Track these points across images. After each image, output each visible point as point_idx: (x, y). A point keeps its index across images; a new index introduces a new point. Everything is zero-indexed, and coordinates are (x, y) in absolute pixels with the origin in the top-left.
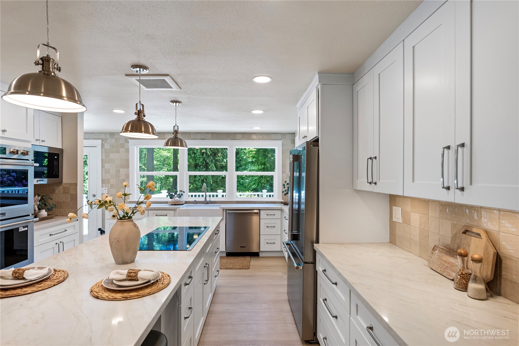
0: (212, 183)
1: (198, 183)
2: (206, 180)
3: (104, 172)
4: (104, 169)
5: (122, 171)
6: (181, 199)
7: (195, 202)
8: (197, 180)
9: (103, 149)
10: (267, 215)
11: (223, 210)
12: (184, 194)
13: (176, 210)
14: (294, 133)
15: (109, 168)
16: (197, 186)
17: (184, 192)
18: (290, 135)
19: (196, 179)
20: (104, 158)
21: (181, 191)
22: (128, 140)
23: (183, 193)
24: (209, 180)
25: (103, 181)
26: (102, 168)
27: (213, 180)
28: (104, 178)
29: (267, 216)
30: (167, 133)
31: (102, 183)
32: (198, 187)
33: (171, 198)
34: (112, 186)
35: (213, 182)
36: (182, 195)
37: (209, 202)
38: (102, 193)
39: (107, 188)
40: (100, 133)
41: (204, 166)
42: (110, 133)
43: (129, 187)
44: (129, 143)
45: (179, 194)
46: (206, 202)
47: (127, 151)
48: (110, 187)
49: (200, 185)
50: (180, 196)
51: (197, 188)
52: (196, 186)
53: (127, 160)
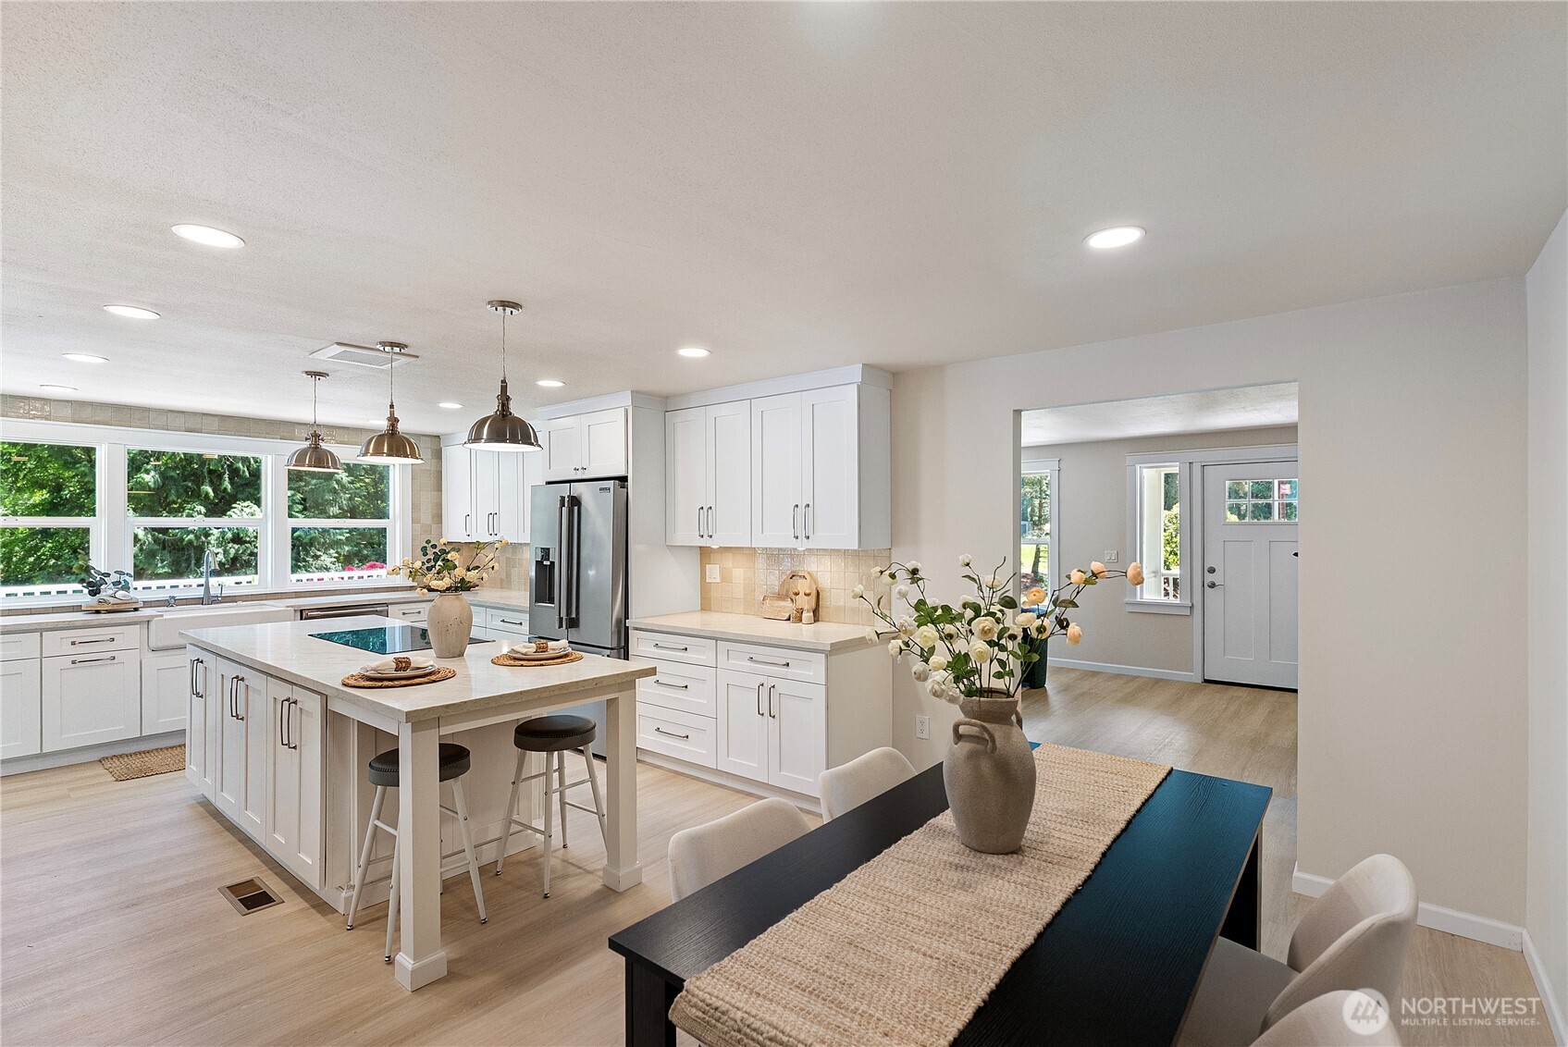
7: (172, 602)
10: (404, 614)
11: (295, 611)
13: (149, 622)
17: (130, 575)
18: (429, 439)
21: (120, 573)
29: (403, 616)
33: (93, 593)
36: (126, 583)
37: (218, 599)
46: (209, 600)
50: (124, 587)
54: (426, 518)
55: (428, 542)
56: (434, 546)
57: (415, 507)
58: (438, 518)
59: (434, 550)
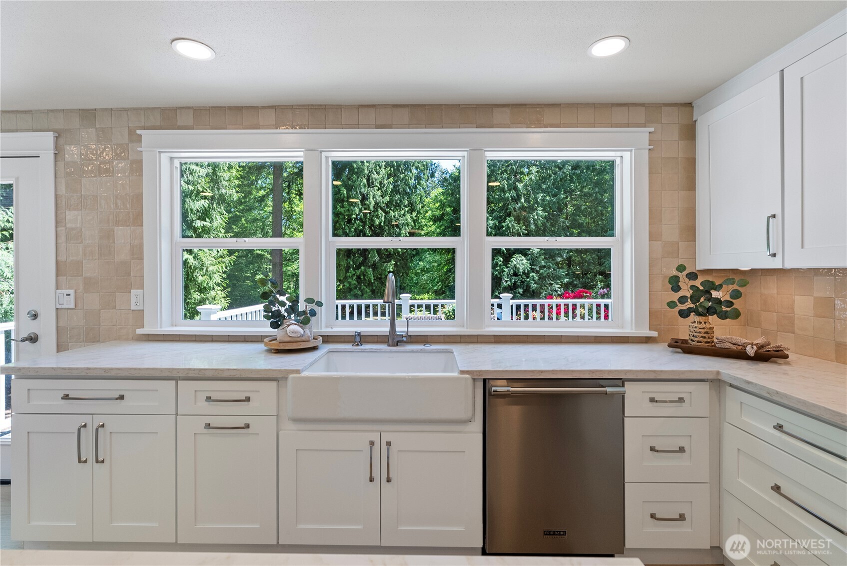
0: (373, 281)
1: (351, 281)
2: (364, 276)
3: (62, 239)
4: (61, 229)
5: (122, 234)
6: (308, 331)
7: (358, 339)
8: (349, 276)
9: (61, 164)
10: (652, 400)
11: (474, 380)
12: (322, 312)
13: (286, 379)
14: (690, 105)
15: (79, 225)
16: (350, 285)
17: (320, 304)
18: (675, 109)
19: (348, 274)
20: (63, 190)
21: (309, 301)
22: (139, 132)
23: (316, 308)
24: (369, 276)
25: (60, 269)
26: (56, 227)
27: (374, 277)
28: (62, 258)
29: (651, 404)
30: (264, 107)
31: (57, 275)
32: (352, 286)
33: (275, 325)
34: (90, 284)
35: (374, 279)
36: (313, 313)
37: (405, 339)
38: (59, 306)
39: (72, 292)
40: (52, 111)
41: (361, 254)
42: (83, 110)
43: (142, 288)
44: (141, 141)
45: (304, 312)
46: (394, 340)
47: (137, 167)
48: (81, 287)
49: (355, 284)
50: (305, 319)
51: (349, 288)
52: (348, 285)
53: (138, 199)
54: (671, 231)
55: (681, 268)
56: (693, 276)
57: (654, 216)
58: (690, 231)
59: (692, 283)
